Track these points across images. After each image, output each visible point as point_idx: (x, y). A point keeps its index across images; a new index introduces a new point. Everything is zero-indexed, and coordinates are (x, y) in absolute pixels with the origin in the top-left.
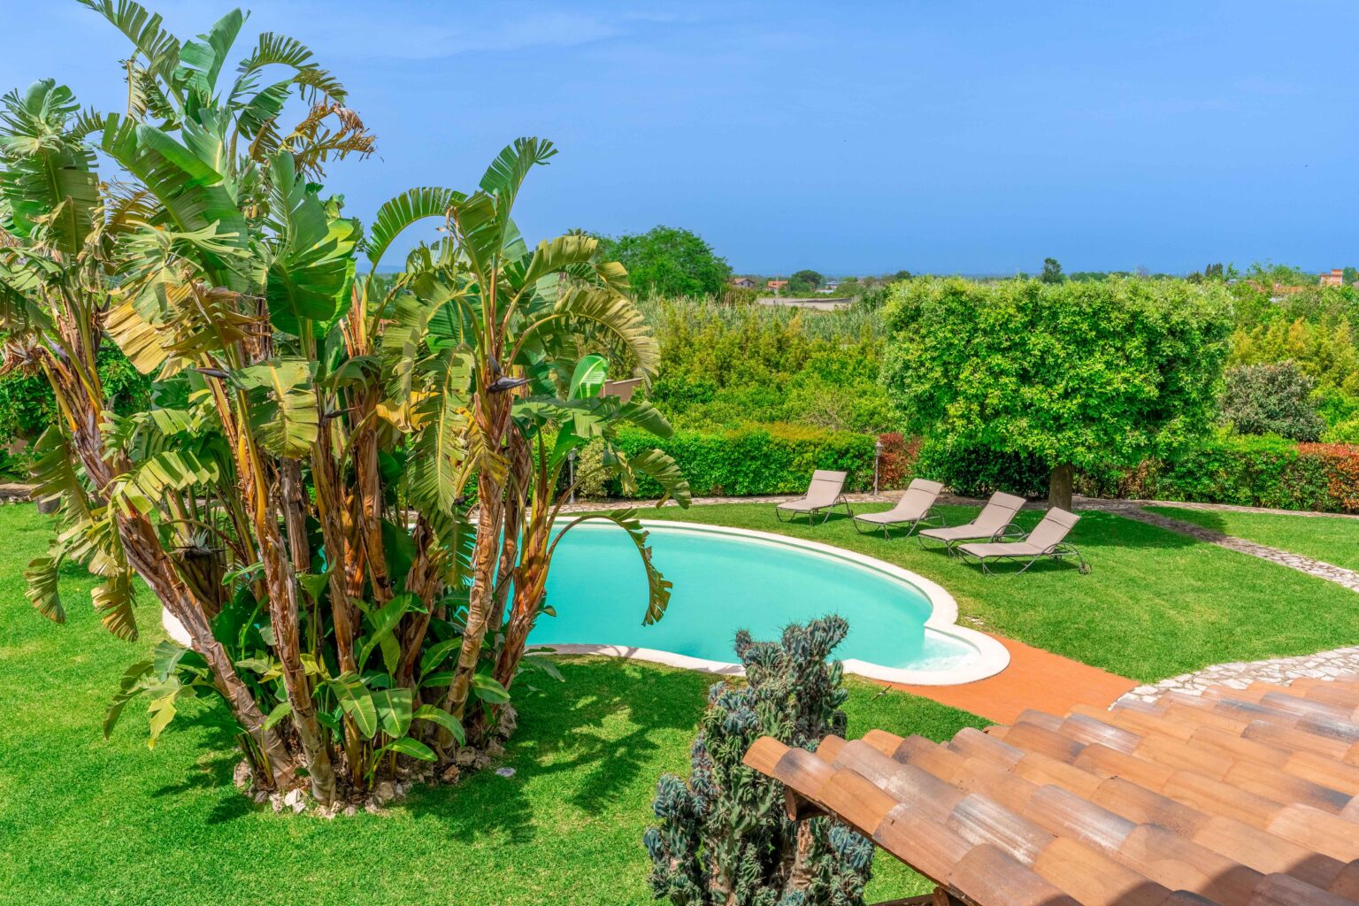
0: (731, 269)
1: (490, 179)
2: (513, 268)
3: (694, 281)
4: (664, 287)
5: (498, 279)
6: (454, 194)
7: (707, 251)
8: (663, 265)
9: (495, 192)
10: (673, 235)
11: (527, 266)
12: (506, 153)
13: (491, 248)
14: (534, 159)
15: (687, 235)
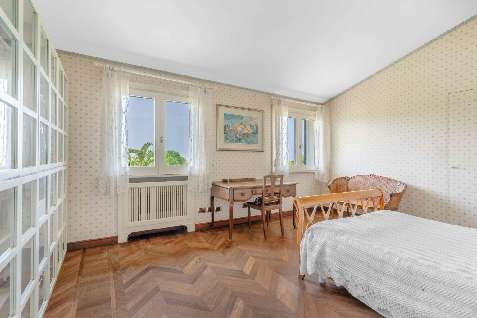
0: (185, 159)
1: (143, 148)
2: (145, 161)
3: (177, 162)
4: (170, 163)
5: (143, 163)
6: (136, 150)
7: (180, 155)
8: (170, 158)
9: (144, 150)
10: (172, 152)
11: (148, 162)
12: (145, 144)
13: (143, 159)
14: (150, 145)
15: (175, 152)
